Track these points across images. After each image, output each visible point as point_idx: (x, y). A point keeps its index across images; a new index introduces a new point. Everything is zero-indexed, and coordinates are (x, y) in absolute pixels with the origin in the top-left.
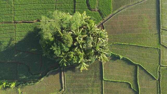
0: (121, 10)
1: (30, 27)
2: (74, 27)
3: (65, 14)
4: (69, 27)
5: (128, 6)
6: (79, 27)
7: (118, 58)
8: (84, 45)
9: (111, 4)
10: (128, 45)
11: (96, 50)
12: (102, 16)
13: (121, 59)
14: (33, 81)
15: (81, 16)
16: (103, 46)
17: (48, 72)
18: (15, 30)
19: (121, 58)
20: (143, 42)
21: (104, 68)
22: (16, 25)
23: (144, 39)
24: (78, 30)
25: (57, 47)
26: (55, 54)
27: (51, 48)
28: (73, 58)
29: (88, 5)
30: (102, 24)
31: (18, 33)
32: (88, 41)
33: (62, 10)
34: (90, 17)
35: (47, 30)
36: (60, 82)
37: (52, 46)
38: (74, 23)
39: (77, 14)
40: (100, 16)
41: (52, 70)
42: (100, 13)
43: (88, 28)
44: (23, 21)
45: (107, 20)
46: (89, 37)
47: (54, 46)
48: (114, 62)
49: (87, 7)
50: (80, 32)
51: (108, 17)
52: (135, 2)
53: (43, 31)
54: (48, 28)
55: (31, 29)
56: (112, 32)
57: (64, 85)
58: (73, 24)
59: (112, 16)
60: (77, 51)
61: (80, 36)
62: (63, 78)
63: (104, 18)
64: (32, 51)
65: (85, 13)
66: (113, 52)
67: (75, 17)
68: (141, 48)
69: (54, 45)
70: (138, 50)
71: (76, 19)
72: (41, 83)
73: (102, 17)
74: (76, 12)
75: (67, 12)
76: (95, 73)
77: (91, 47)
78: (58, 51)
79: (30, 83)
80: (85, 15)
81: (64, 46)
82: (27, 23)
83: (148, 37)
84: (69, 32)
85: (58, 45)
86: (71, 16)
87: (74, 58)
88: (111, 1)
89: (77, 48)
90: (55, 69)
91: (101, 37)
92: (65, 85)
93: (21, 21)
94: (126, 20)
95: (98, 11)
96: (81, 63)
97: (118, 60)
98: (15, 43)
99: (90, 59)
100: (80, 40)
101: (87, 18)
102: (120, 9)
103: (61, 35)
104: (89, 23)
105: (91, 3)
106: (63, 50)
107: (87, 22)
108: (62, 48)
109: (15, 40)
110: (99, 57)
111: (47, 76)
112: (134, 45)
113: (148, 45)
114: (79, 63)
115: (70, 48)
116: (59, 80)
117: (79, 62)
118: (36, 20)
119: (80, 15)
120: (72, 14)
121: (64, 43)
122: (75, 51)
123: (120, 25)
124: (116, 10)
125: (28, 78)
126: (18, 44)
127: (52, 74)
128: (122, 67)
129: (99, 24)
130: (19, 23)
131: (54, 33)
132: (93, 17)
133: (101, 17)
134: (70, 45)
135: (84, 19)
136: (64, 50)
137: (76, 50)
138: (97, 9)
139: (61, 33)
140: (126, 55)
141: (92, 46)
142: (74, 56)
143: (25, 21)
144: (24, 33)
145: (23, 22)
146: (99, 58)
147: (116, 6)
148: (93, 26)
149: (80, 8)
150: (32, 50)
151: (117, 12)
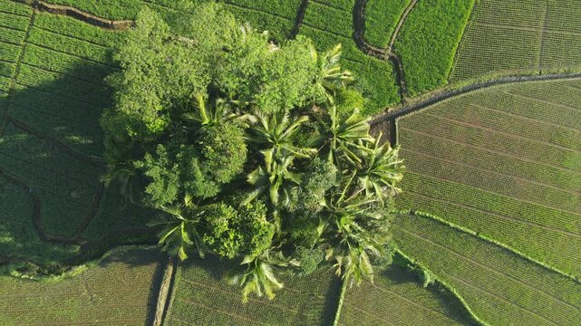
0: (486, 85)
1: (91, 42)
2: (267, 101)
3: (249, 29)
4: (248, 92)
5: (519, 78)
6: (292, 107)
7: (417, 277)
8: (289, 193)
9: (454, 49)
10: (472, 236)
11: (336, 227)
12: (400, 85)
13: (426, 285)
14: (38, 265)
15: (315, 61)
16: (369, 218)
17: (112, 246)
18: (28, 36)
19: (428, 281)
20: (536, 244)
21: (345, 301)
22: (37, 18)
23: (544, 232)
24: (285, 120)
25: (169, 167)
26: (151, 195)
27: (139, 164)
28: (225, 235)
29: (359, 24)
30: (392, 119)
31: (35, 52)
32: (312, 181)
33: (245, 10)
34: (352, 79)
35: (145, 78)
36: (148, 305)
37: (148, 157)
38: (276, 85)
39: (301, 48)
40: (392, 85)
41: (130, 244)
42: (396, 69)
43: (331, 122)
44: (69, 8)
45: (417, 108)
46: (322, 159)
47: (156, 157)
48: (395, 287)
49: (351, 32)
50: (290, 131)
51: (427, 96)
52: (555, 70)
53: (128, 77)
54: (154, 72)
55: (95, 54)
56: (424, 163)
57: (159, 320)
58: (267, 87)
59: (440, 99)
60: (251, 210)
61: (286, 146)
62: (165, 289)
63: (408, 96)
64: (73, 141)
65: (336, 51)
66: (401, 248)
67: (287, 59)
68: (520, 264)
69: (158, 152)
70: (508, 270)
71: (287, 68)
72: (68, 283)
73: (401, 91)
74: (299, 37)
75: (262, 24)
76: (304, 308)
77: (319, 209)
78: (166, 187)
79: (23, 270)
80: (333, 60)
81: (199, 173)
82: (83, 23)
83: (566, 230)
84: (242, 114)
85: (173, 159)
86: (273, 48)
87: (227, 236)
88: (456, 36)
89: (253, 195)
90: (143, 244)
91: (374, 176)
92: (166, 319)
93: (62, 8)
94: (494, 132)
95: (391, 58)
96: (253, 264)
97: (412, 284)
98: (11, 91)
99: (299, 258)
100: (279, 162)
101: (339, 79)
102: (485, 78)
103: (203, 119)
104: (340, 100)
105: (370, 18)
106: (189, 188)
107: (332, 94)
108: (186, 176)
109: (15, 77)
110: (339, 259)
111: (104, 263)
112: (499, 246)
113: (555, 262)
114: (247, 264)
115: (224, 186)
116: (147, 292)
117: (247, 260)
118: (125, 19)
119: (314, 54)
120: (280, 38)
121: (202, 159)
122: (244, 208)
123: (464, 145)
124: (464, 78)
125: (20, 245)
126: (22, 94)
127: (123, 259)
128: (420, 317)
129: (381, 114)
130: (52, 11)
131: (172, 100)
132: (366, 82)
133: (398, 87)
134: (225, 176)
135: (327, 76)
136: (196, 189)
137: (246, 203)
138: (389, 51)
139: (203, 110)
140: (449, 277)
141: (323, 203)
142: (230, 226)
143: (78, 11)
144: (61, 61)
145: (69, 13)
146: (336, 262)
147: (473, 63)
148: (353, 118)
149: (321, 24)
150: (75, 138)
151: (470, 90)
